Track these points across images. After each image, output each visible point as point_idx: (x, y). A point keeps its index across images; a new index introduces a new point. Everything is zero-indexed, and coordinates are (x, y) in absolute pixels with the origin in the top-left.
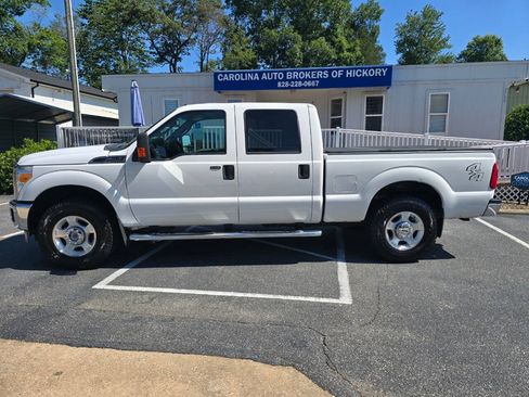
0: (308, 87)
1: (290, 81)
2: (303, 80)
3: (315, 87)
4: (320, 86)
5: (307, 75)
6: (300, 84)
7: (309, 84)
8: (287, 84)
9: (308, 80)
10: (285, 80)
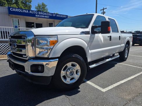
0: (46, 18)
1: (40, 15)
2: (44, 15)
3: (48, 18)
4: (50, 18)
5: (45, 14)
6: (43, 16)
7: (46, 17)
8: (39, 16)
9: (46, 15)
10: (38, 14)
